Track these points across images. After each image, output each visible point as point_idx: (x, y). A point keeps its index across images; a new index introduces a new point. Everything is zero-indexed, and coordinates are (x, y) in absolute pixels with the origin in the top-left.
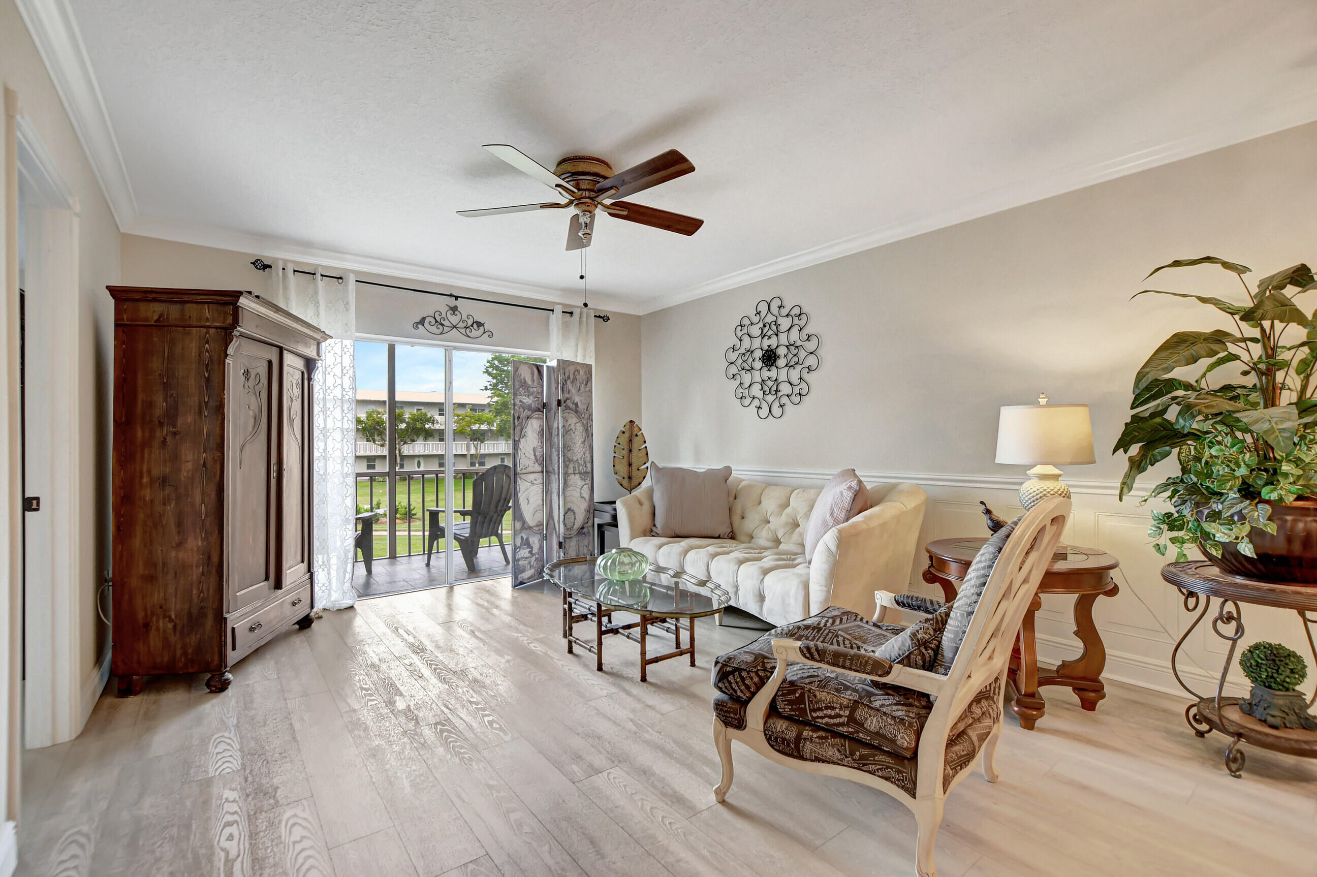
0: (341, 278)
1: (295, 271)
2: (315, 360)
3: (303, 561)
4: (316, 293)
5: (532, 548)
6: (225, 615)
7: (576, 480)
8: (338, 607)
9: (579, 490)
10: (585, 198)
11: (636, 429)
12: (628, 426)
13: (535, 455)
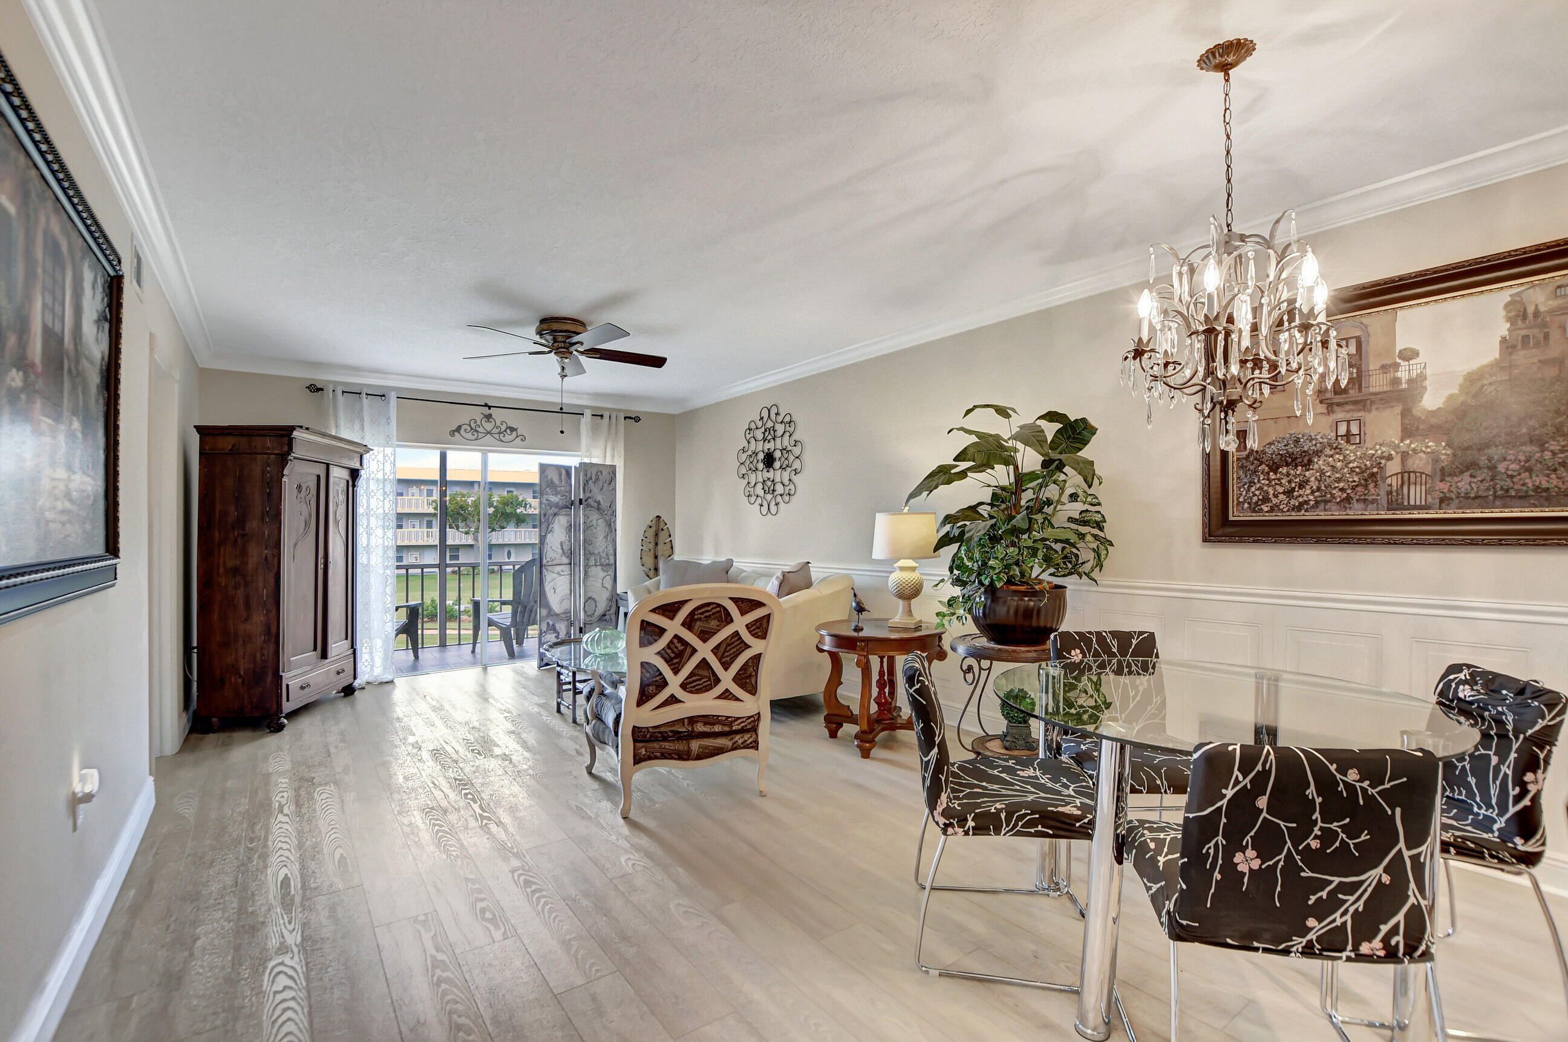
0: (384, 396)
1: (343, 392)
2: (358, 470)
3: (347, 639)
4: (361, 410)
5: (558, 633)
6: (281, 674)
7: (597, 572)
8: (379, 680)
9: (600, 581)
10: (562, 348)
11: (662, 524)
12: (654, 521)
13: (562, 548)
